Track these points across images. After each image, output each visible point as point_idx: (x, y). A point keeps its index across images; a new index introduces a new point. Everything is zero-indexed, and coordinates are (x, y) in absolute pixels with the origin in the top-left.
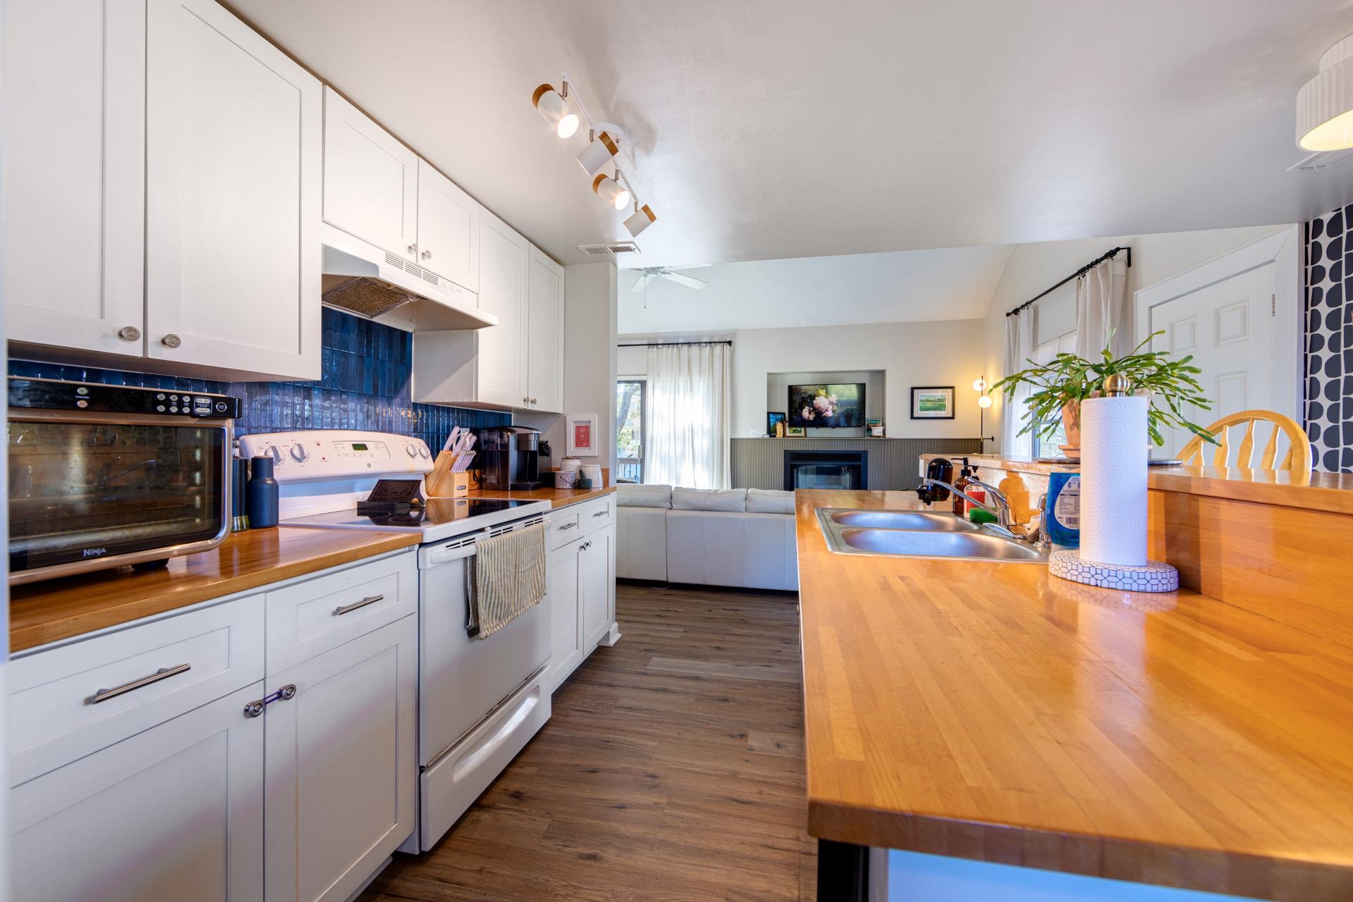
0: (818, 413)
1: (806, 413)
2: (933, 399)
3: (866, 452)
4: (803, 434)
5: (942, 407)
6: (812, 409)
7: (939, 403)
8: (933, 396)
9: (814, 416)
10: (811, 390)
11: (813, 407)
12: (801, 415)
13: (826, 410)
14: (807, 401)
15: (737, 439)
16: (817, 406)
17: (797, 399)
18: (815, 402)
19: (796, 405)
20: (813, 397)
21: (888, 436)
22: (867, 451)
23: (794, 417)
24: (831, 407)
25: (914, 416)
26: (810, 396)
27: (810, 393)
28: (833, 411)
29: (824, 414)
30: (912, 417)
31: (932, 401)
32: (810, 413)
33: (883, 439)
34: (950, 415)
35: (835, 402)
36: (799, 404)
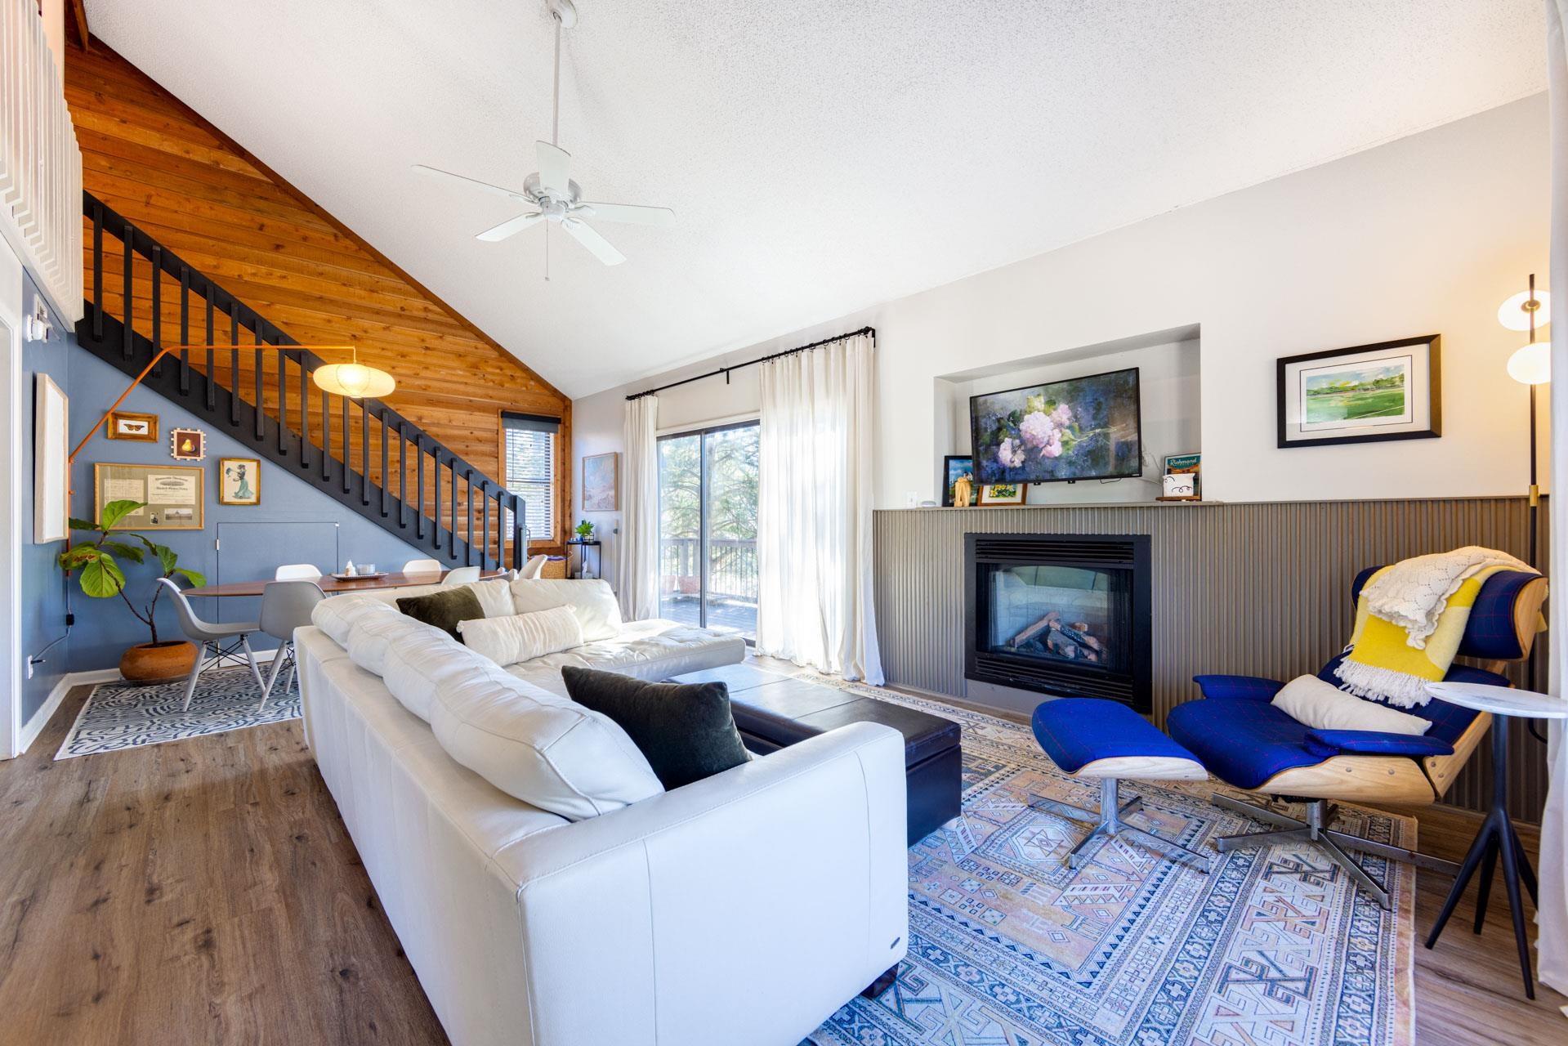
0: (1032, 450)
1: (1008, 454)
2: (1356, 383)
3: (1145, 540)
4: (1018, 498)
5: (1393, 405)
6: (1017, 442)
7: (1379, 392)
8: (1357, 376)
9: (1023, 457)
10: (1013, 402)
11: (1019, 437)
12: (996, 459)
13: (1048, 443)
14: (1007, 427)
15: (884, 511)
16: (1028, 436)
17: (989, 425)
18: (1022, 426)
19: (986, 438)
20: (1016, 418)
21: (1209, 495)
22: (1148, 538)
23: (984, 463)
24: (1057, 435)
25: (1289, 438)
26: (1013, 414)
27: (1012, 408)
28: (1065, 444)
29: (1043, 452)
30: (1283, 443)
31: (1353, 389)
32: (1014, 452)
33: (1195, 502)
34: (1423, 425)
35: (1067, 423)
36: (992, 433)
